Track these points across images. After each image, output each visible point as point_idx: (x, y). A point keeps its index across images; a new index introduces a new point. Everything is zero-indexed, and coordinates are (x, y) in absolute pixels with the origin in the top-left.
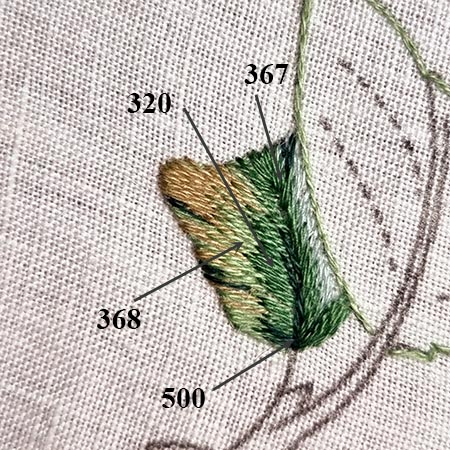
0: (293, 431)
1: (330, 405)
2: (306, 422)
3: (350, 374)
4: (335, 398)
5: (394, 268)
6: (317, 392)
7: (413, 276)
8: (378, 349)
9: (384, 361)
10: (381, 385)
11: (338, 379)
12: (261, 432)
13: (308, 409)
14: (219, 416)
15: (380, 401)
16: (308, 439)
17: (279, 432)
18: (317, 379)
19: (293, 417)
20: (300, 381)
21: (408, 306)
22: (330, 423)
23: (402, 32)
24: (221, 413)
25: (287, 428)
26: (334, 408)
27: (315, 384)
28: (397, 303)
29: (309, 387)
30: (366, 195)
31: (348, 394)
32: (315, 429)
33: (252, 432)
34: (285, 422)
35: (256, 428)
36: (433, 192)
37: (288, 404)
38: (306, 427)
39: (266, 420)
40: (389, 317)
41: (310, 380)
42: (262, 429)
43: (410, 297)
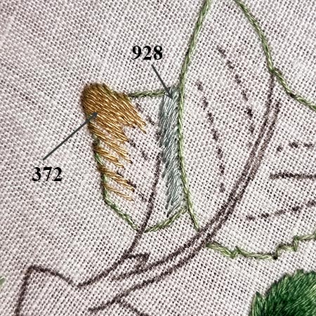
0: (128, 283)
1: (157, 271)
2: (138, 279)
3: (176, 254)
4: (162, 267)
5: (222, 190)
6: (150, 261)
7: (234, 199)
8: (199, 241)
9: (201, 251)
10: (195, 266)
11: (167, 255)
12: (106, 279)
13: (142, 271)
14: (82, 260)
15: (192, 276)
16: (137, 290)
17: (118, 282)
18: (152, 252)
19: (130, 275)
20: (140, 251)
21: (227, 218)
22: (155, 283)
23: (263, 39)
24: (84, 258)
25: (124, 281)
26: (159, 273)
27: (151, 255)
28: (220, 214)
29: (146, 256)
30: (215, 138)
31: (171, 266)
32: (143, 285)
33: (100, 277)
34: (124, 276)
35: (103, 275)
36: (259, 147)
37: (129, 265)
38: (137, 283)
39: (111, 271)
40: (212, 222)
41: (148, 252)
42: (108, 277)
43: (229, 213)
